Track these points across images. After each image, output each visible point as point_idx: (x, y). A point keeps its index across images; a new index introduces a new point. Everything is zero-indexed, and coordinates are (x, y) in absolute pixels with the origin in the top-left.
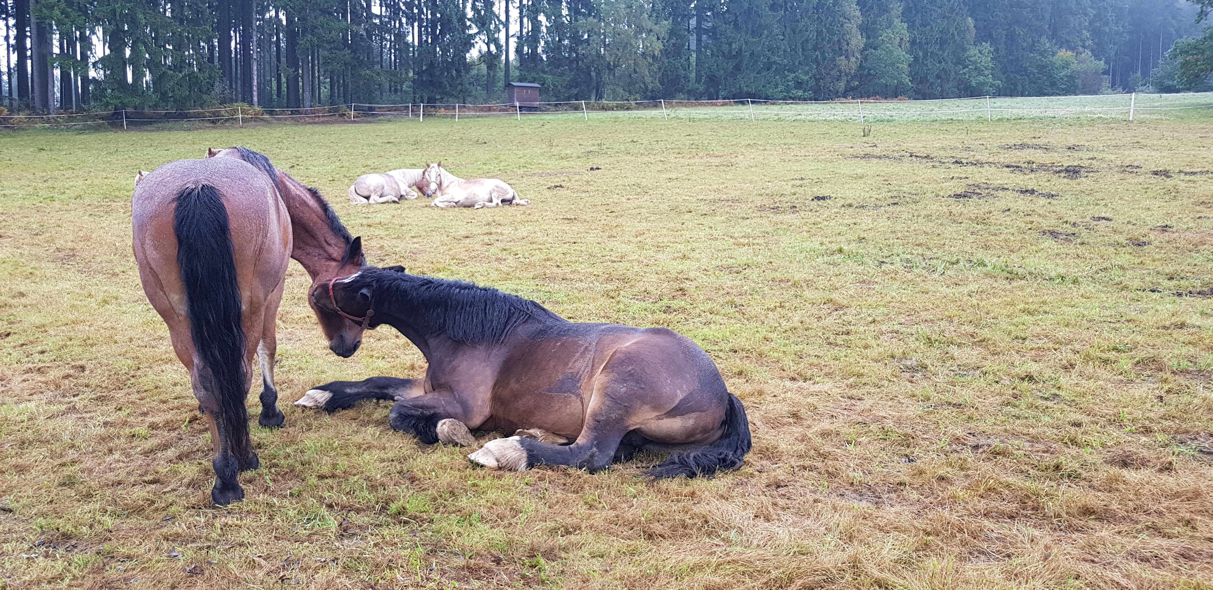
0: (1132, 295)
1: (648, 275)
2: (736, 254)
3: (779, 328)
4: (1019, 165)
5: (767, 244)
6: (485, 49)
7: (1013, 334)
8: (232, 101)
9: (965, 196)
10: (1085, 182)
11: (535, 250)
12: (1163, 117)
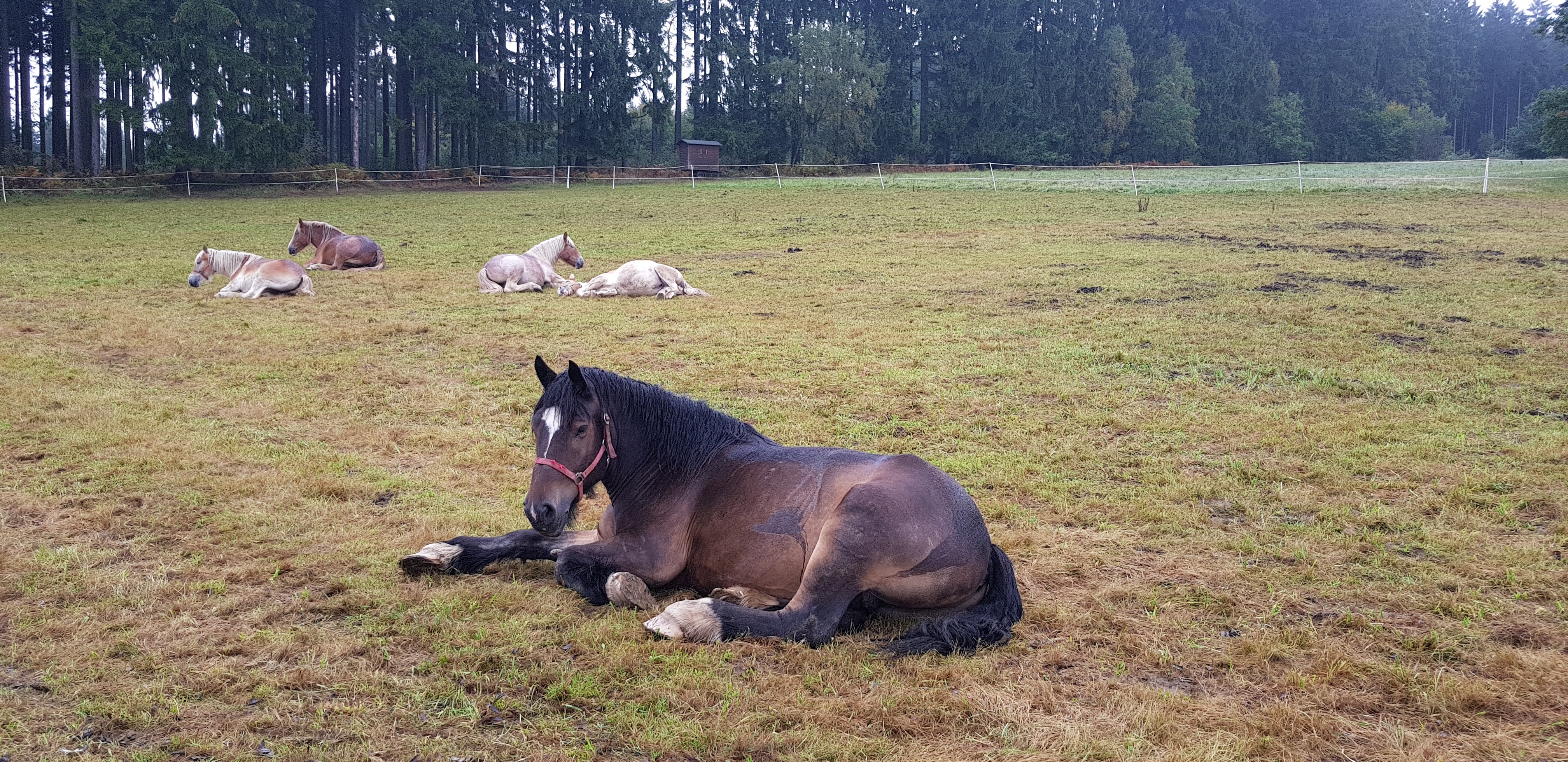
0: (1507, 418)
1: (870, 387)
2: (982, 361)
3: (1046, 457)
4: (1344, 249)
5: (1023, 348)
6: (649, 96)
7: (1355, 468)
8: (325, 160)
9: (1276, 289)
10: (1431, 273)
11: (722, 353)
12: (1527, 190)
